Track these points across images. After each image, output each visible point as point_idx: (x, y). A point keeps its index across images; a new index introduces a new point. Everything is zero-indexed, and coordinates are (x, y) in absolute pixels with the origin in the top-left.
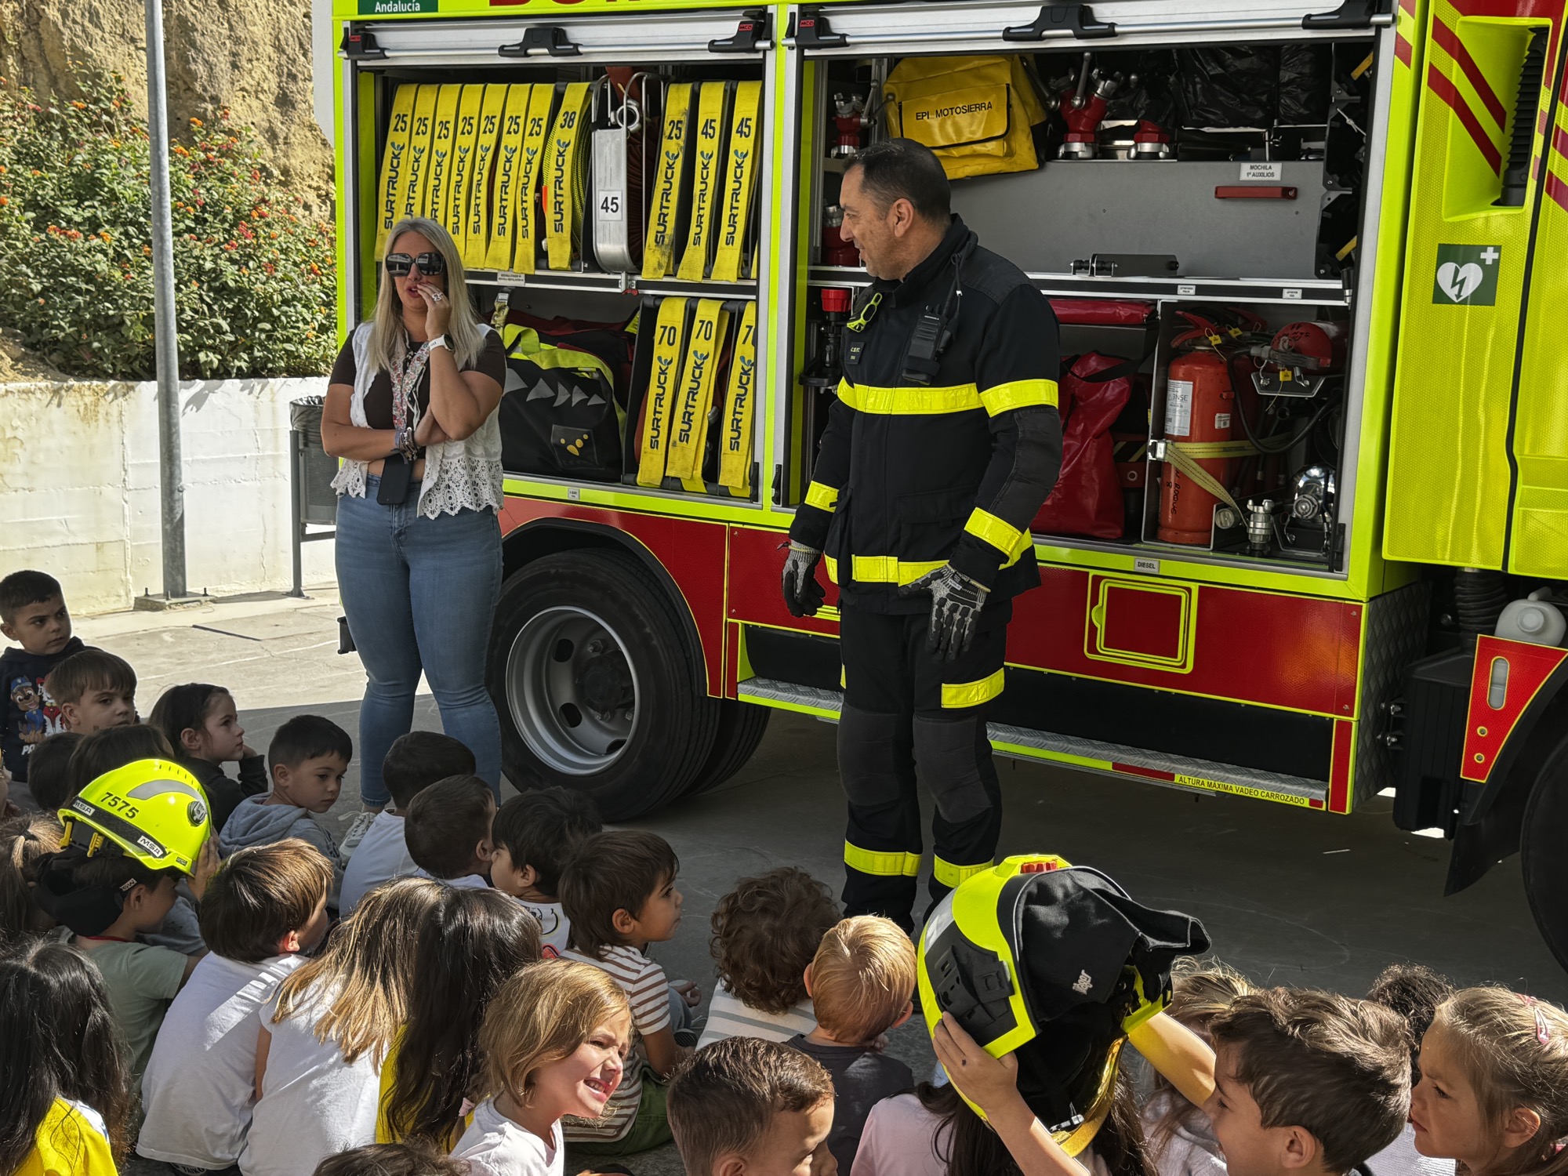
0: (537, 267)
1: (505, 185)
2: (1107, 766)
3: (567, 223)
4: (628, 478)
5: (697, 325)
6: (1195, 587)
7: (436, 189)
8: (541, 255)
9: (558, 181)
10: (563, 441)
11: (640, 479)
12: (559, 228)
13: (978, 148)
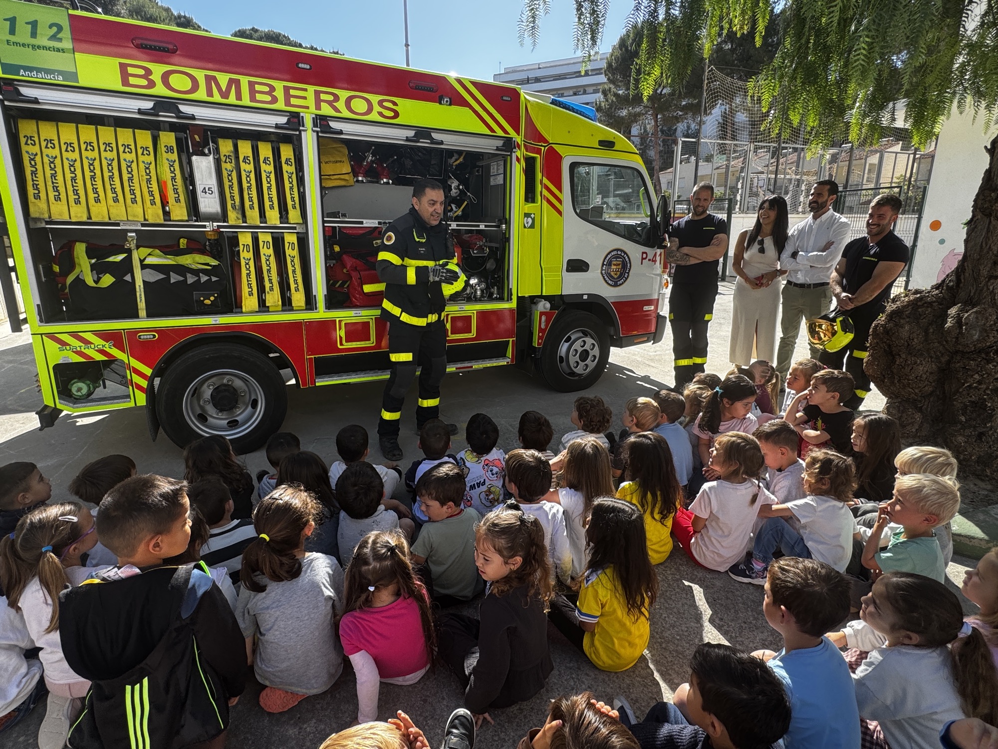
0: (165, 220)
1: (130, 179)
2: (454, 369)
3: (182, 198)
4: (239, 310)
5: (261, 244)
6: (475, 312)
7: (74, 179)
8: (166, 214)
9: (173, 179)
10: (202, 299)
11: (244, 310)
12: (178, 200)
13: (342, 177)
